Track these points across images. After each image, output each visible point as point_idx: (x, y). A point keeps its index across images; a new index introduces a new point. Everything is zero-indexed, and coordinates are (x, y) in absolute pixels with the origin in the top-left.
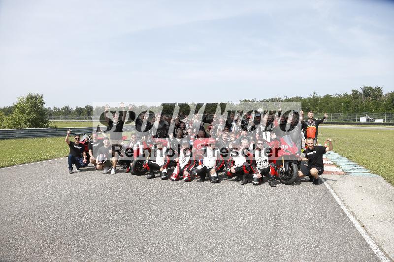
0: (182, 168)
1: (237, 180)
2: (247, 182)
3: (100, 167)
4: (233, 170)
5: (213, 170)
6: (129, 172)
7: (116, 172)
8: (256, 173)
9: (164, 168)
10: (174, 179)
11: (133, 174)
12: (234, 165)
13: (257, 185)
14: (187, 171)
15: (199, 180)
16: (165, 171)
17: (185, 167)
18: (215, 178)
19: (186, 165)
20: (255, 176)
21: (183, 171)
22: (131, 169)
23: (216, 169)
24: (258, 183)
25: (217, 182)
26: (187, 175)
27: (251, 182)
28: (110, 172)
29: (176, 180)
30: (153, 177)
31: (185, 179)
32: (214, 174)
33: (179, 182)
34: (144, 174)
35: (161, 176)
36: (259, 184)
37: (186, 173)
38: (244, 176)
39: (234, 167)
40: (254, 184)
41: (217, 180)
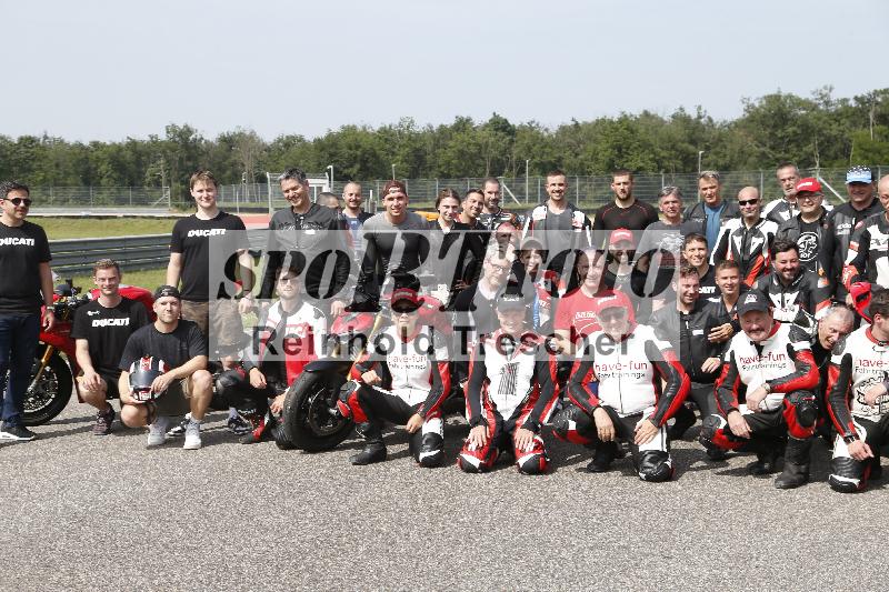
0: (506, 417)
1: (757, 471)
2: (803, 480)
3: (137, 417)
4: (738, 422)
5: (644, 426)
6: (265, 436)
8: (847, 440)
9: (426, 417)
10: (476, 462)
11: (286, 445)
12: (742, 400)
13: (850, 489)
14: (529, 426)
15: (584, 464)
16: (433, 426)
17: (519, 412)
18: (658, 456)
19: (521, 406)
20: (841, 449)
21: (514, 428)
22: (274, 423)
23: (659, 421)
24: (856, 481)
25: (668, 476)
26: (531, 446)
27: (824, 479)
29: (484, 469)
30: (380, 456)
31: (522, 461)
32: (651, 440)
34: (331, 448)
35: (413, 452)
36: (861, 489)
37: (525, 440)
38: (790, 450)
39: (744, 409)
40: (838, 487)
41: (667, 471)
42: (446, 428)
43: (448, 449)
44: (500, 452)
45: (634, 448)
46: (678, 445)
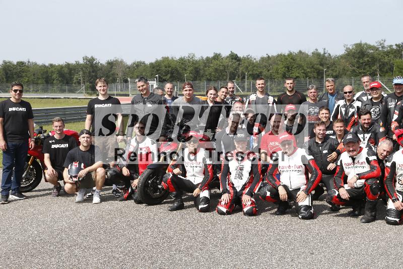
0: (238, 190)
1: (352, 215)
2: (373, 219)
3: (71, 189)
4: (344, 193)
5: (301, 194)
6: (129, 198)
7: (103, 199)
8: (393, 201)
9: (202, 189)
10: (224, 210)
11: (139, 202)
12: (346, 182)
13: (395, 223)
14: (251, 194)
15: (273, 211)
16: (205, 194)
17: (244, 188)
18: (307, 208)
19: (245, 184)
20: (391, 205)
21: (242, 195)
22: (133, 191)
23: (307, 192)
24: (397, 220)
25: (311, 217)
26: (250, 203)
27: (383, 219)
28: (90, 199)
29: (228, 213)
30: (181, 207)
31: (245, 210)
32: (304, 201)
33: (234, 217)
34: (159, 203)
35: (196, 205)
36: (400, 223)
37: (247, 200)
38: (367, 206)
40: (389, 222)
41: (311, 214)
42: (211, 195)
43: (212, 204)
44: (235, 205)
45: (296, 204)
46: (316, 203)
